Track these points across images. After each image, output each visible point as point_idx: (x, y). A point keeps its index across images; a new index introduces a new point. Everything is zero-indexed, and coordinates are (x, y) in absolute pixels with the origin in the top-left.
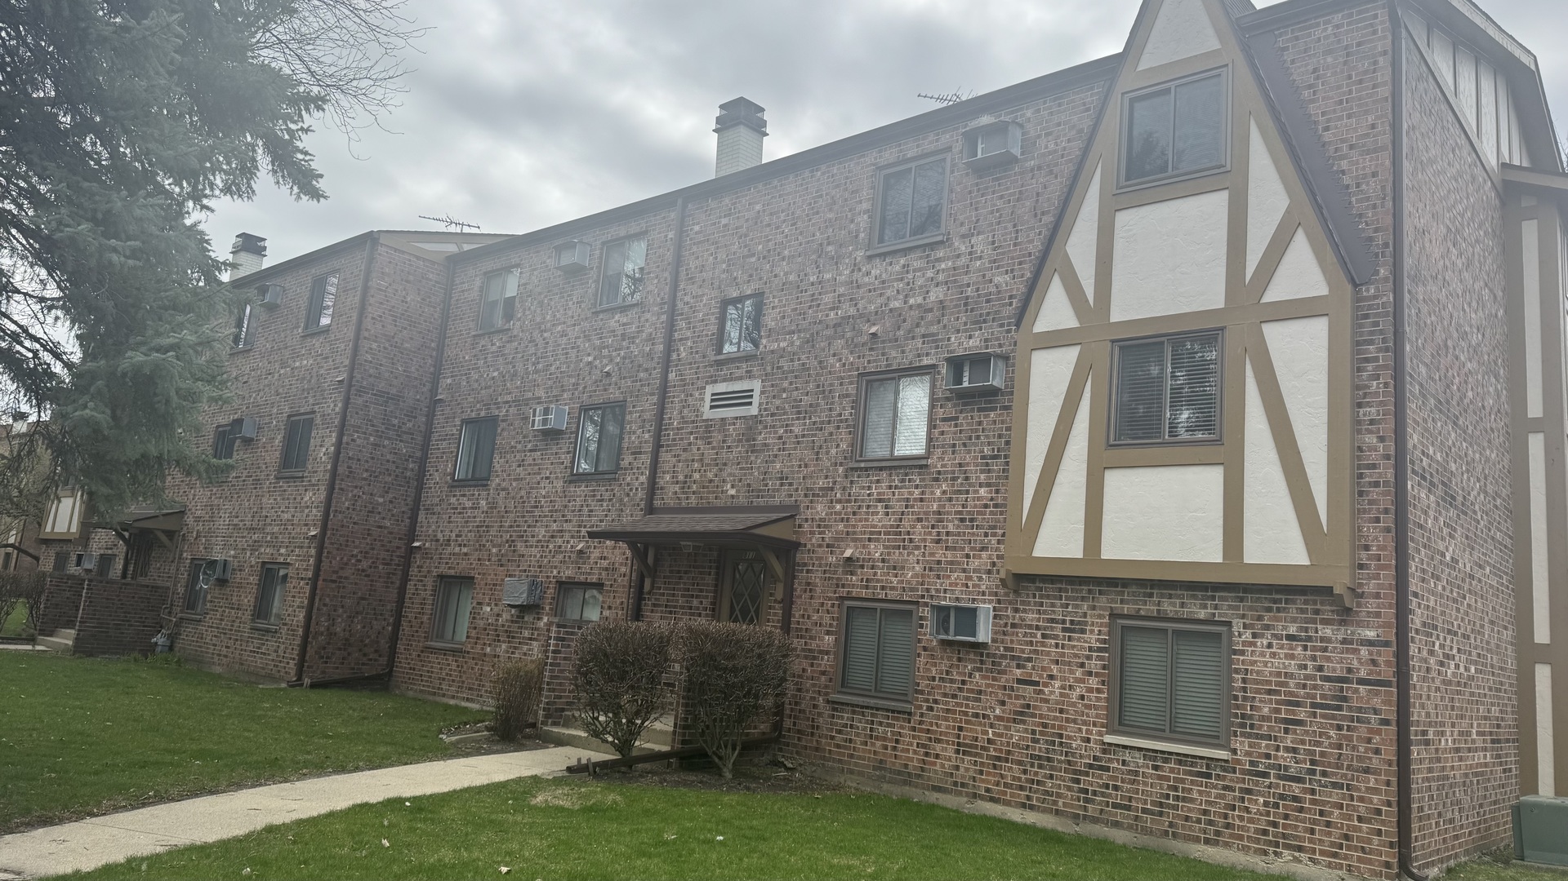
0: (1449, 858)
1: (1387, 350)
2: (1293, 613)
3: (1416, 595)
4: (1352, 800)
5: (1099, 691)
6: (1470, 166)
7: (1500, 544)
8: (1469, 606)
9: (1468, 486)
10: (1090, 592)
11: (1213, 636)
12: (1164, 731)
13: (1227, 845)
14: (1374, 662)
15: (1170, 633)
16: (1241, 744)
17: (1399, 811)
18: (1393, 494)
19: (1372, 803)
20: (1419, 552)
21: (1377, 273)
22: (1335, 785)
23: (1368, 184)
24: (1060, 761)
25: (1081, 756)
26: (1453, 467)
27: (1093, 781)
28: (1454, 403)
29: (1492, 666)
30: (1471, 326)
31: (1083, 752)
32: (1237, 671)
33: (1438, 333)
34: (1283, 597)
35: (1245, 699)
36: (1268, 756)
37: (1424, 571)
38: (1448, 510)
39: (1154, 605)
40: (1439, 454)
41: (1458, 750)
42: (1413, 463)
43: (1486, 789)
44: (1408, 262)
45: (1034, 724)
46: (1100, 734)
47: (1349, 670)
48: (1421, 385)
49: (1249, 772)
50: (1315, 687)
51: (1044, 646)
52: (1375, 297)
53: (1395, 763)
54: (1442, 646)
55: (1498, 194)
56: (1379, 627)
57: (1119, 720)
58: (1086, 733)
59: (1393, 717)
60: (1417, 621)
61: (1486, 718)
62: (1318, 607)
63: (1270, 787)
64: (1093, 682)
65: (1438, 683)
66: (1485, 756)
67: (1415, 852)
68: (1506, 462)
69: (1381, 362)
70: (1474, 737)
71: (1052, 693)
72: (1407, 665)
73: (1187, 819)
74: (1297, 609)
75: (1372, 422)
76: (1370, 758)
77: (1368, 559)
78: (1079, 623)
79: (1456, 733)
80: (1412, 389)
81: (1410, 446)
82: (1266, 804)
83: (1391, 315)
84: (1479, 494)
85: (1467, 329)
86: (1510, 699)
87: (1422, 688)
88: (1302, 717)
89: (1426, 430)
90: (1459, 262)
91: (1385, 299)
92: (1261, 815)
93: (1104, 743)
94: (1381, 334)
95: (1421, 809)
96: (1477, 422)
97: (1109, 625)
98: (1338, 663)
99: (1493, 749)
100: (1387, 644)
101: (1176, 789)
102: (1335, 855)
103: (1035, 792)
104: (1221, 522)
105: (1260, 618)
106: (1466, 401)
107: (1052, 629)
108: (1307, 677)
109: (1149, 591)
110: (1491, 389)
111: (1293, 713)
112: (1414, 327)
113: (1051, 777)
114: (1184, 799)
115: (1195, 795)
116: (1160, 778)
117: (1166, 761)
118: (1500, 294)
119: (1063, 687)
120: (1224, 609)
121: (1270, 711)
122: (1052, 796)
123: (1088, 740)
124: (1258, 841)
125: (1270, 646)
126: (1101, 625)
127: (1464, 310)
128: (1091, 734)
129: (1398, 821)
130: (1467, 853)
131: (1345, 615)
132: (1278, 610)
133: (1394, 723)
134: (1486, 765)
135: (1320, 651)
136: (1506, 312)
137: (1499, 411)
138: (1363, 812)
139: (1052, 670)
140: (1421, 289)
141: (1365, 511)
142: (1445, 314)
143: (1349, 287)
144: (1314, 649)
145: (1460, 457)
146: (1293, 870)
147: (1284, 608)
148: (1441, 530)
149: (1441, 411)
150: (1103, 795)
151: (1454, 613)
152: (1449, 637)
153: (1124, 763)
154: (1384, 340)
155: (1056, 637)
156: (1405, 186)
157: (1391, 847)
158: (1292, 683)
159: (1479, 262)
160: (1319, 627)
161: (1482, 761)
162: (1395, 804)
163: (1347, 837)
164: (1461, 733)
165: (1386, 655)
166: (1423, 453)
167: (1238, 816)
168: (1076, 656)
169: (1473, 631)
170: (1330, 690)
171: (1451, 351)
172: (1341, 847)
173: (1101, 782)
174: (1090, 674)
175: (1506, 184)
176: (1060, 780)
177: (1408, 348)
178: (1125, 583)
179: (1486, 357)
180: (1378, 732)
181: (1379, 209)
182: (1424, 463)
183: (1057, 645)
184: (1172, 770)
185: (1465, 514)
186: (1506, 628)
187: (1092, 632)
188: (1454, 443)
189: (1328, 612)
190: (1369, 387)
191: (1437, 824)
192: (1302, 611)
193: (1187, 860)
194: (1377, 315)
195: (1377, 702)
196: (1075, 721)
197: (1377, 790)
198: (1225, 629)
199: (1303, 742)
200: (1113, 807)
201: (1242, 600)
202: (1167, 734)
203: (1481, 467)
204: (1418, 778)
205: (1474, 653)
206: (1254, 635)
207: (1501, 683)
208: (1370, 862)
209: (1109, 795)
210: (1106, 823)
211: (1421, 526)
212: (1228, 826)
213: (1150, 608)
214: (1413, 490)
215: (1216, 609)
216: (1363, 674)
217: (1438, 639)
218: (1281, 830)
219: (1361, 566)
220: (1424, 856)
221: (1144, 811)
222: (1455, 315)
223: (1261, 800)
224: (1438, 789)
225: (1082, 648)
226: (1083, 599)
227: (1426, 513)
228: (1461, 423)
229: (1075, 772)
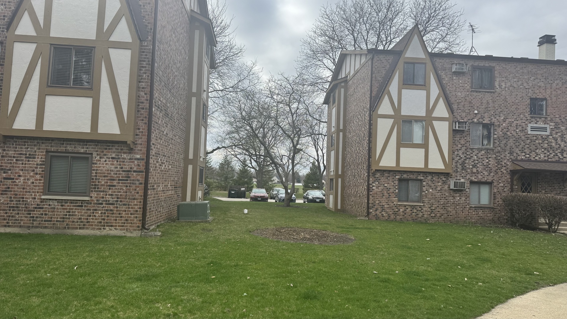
0: (158, 222)
1: (149, 64)
2: (114, 150)
3: (153, 144)
4: (129, 209)
5: (40, 180)
6: (181, 8)
7: (182, 129)
8: (170, 148)
9: (173, 111)
10: (38, 143)
11: (86, 158)
12: (66, 192)
13: (87, 228)
14: (139, 165)
15: (70, 158)
16: (94, 195)
17: (143, 210)
18: (148, 112)
19: (135, 209)
20: (155, 131)
21: (148, 38)
22: (124, 205)
23: (147, 7)
24: (22, 207)
25: (32, 205)
26: (169, 105)
27: (36, 213)
28: (170, 85)
29: (176, 166)
30: (177, 61)
31: (32, 203)
32: (94, 170)
33: (166, 61)
34: (111, 145)
35: (96, 179)
36: (103, 198)
37: (157, 137)
38: (166, 118)
39: (64, 147)
40: (164, 101)
41: (163, 191)
42: (155, 102)
43: (171, 201)
44: (158, 36)
45: (11, 194)
46: (40, 196)
47: (131, 168)
48: (160, 78)
49: (96, 204)
50: (120, 174)
51: (17, 164)
52: (147, 46)
53: (143, 196)
54: (161, 160)
55: (189, 19)
56: (141, 154)
57: (48, 189)
58: (34, 196)
59: (143, 182)
60: (154, 152)
61: (173, 181)
62: (122, 148)
63: (103, 208)
64: (38, 177)
65: (159, 171)
66: (172, 192)
67: (147, 222)
68: (185, 105)
69: (147, 69)
70: (169, 186)
71: (19, 182)
72: (149, 166)
73: (73, 222)
74: (115, 148)
75: (143, 88)
76: (135, 195)
77: (139, 133)
78: (33, 155)
79: (163, 186)
80: (156, 79)
81: (155, 97)
82: (101, 213)
83: (151, 53)
84: (176, 114)
85: (176, 61)
86: (181, 175)
87: (153, 173)
88: (115, 184)
89: (161, 92)
90: (175, 39)
91: (149, 47)
92: (100, 217)
93: (41, 199)
94: (148, 59)
95: (150, 209)
96: (177, 92)
97: (46, 155)
98: (128, 166)
99: (174, 190)
100: (143, 159)
101: (69, 212)
102: (123, 226)
103: (11, 220)
104: (90, 118)
105: (103, 152)
106: (174, 85)
107: (21, 157)
108: (117, 171)
109: (62, 142)
110: (182, 82)
111: (112, 183)
112: (159, 58)
113: (18, 214)
114: (72, 215)
115: (76, 213)
116: (64, 209)
117: (66, 203)
118: (187, 52)
119: (24, 180)
120: (90, 149)
121: (105, 183)
122: (18, 221)
123: (35, 198)
124: (98, 226)
125: (106, 161)
126: (42, 155)
127: (175, 55)
128: (36, 196)
129: (143, 213)
130: (164, 220)
131: (131, 150)
132: (109, 149)
133: (143, 184)
134: (172, 194)
135: (122, 162)
136: (189, 58)
137: (184, 89)
138: (132, 212)
139: (20, 173)
140: (162, 46)
141: (139, 117)
142: (169, 56)
143: (139, 41)
144: (120, 162)
145: (171, 102)
146: (109, 233)
147: (111, 148)
148: (163, 124)
149: (166, 87)
150: (40, 217)
151: (165, 150)
152: (163, 157)
153: (49, 205)
154: (149, 61)
155: (22, 160)
156: (158, 10)
157: (140, 221)
158: (112, 173)
159: (182, 40)
160: (122, 154)
161: (171, 193)
162: (142, 208)
163: (127, 220)
164: (165, 186)
165: (143, 163)
166: (159, 100)
167: (92, 218)
168: (31, 167)
169: (171, 155)
170: (124, 174)
171: (170, 68)
172: (125, 223)
173: (40, 213)
174: (37, 174)
175: (192, 16)
176: (22, 214)
177: (156, 65)
178: (53, 139)
179: (181, 71)
180: (138, 187)
181: (150, 16)
182: (159, 103)
183: (22, 164)
184: (68, 206)
185: (171, 120)
186: (181, 155)
187: (38, 158)
188: (169, 98)
189: (125, 149)
190: (143, 76)
191: (155, 213)
192: (117, 149)
193: (72, 235)
194: (147, 52)
195: (139, 177)
196: (29, 192)
197: (137, 205)
198: (90, 156)
199: (115, 192)
200: (44, 222)
201: (97, 145)
202: (67, 193)
203: (177, 105)
204: (150, 199)
205: (171, 162)
206: (100, 158)
207: (179, 171)
208: (133, 227)
209: (43, 218)
210: (41, 228)
211: (157, 123)
212: (88, 222)
213: (63, 149)
214: (155, 111)
215: (87, 149)
216: (135, 169)
217: (160, 158)
218: (106, 221)
219: (137, 135)
220: (150, 223)
221: (57, 221)
222: (173, 56)
223: (100, 212)
224: (156, 203)
225: (34, 164)
226: (35, 145)
227: (159, 119)
228: (172, 91)
229: (29, 211)
